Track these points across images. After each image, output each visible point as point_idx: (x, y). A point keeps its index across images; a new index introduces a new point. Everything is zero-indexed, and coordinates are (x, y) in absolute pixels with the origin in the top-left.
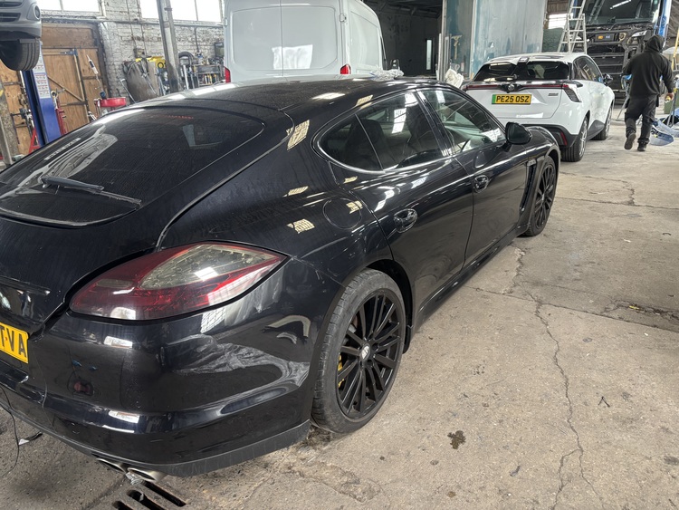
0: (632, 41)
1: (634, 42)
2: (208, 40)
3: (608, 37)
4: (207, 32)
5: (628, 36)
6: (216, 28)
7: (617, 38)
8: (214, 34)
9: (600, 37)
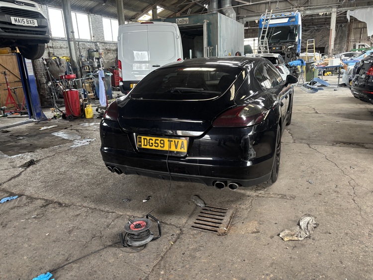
0: (288, 50)
1: (289, 50)
2: (85, 48)
3: (277, 48)
4: (84, 45)
5: (286, 48)
6: (88, 42)
7: (281, 49)
8: (88, 45)
9: (274, 48)
